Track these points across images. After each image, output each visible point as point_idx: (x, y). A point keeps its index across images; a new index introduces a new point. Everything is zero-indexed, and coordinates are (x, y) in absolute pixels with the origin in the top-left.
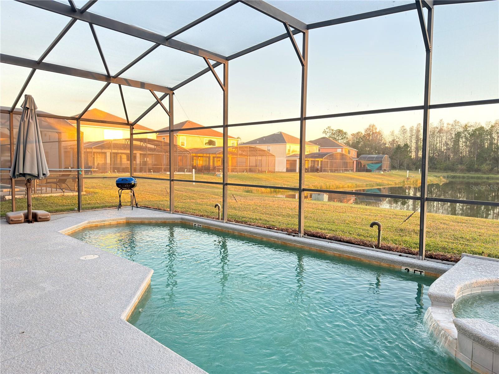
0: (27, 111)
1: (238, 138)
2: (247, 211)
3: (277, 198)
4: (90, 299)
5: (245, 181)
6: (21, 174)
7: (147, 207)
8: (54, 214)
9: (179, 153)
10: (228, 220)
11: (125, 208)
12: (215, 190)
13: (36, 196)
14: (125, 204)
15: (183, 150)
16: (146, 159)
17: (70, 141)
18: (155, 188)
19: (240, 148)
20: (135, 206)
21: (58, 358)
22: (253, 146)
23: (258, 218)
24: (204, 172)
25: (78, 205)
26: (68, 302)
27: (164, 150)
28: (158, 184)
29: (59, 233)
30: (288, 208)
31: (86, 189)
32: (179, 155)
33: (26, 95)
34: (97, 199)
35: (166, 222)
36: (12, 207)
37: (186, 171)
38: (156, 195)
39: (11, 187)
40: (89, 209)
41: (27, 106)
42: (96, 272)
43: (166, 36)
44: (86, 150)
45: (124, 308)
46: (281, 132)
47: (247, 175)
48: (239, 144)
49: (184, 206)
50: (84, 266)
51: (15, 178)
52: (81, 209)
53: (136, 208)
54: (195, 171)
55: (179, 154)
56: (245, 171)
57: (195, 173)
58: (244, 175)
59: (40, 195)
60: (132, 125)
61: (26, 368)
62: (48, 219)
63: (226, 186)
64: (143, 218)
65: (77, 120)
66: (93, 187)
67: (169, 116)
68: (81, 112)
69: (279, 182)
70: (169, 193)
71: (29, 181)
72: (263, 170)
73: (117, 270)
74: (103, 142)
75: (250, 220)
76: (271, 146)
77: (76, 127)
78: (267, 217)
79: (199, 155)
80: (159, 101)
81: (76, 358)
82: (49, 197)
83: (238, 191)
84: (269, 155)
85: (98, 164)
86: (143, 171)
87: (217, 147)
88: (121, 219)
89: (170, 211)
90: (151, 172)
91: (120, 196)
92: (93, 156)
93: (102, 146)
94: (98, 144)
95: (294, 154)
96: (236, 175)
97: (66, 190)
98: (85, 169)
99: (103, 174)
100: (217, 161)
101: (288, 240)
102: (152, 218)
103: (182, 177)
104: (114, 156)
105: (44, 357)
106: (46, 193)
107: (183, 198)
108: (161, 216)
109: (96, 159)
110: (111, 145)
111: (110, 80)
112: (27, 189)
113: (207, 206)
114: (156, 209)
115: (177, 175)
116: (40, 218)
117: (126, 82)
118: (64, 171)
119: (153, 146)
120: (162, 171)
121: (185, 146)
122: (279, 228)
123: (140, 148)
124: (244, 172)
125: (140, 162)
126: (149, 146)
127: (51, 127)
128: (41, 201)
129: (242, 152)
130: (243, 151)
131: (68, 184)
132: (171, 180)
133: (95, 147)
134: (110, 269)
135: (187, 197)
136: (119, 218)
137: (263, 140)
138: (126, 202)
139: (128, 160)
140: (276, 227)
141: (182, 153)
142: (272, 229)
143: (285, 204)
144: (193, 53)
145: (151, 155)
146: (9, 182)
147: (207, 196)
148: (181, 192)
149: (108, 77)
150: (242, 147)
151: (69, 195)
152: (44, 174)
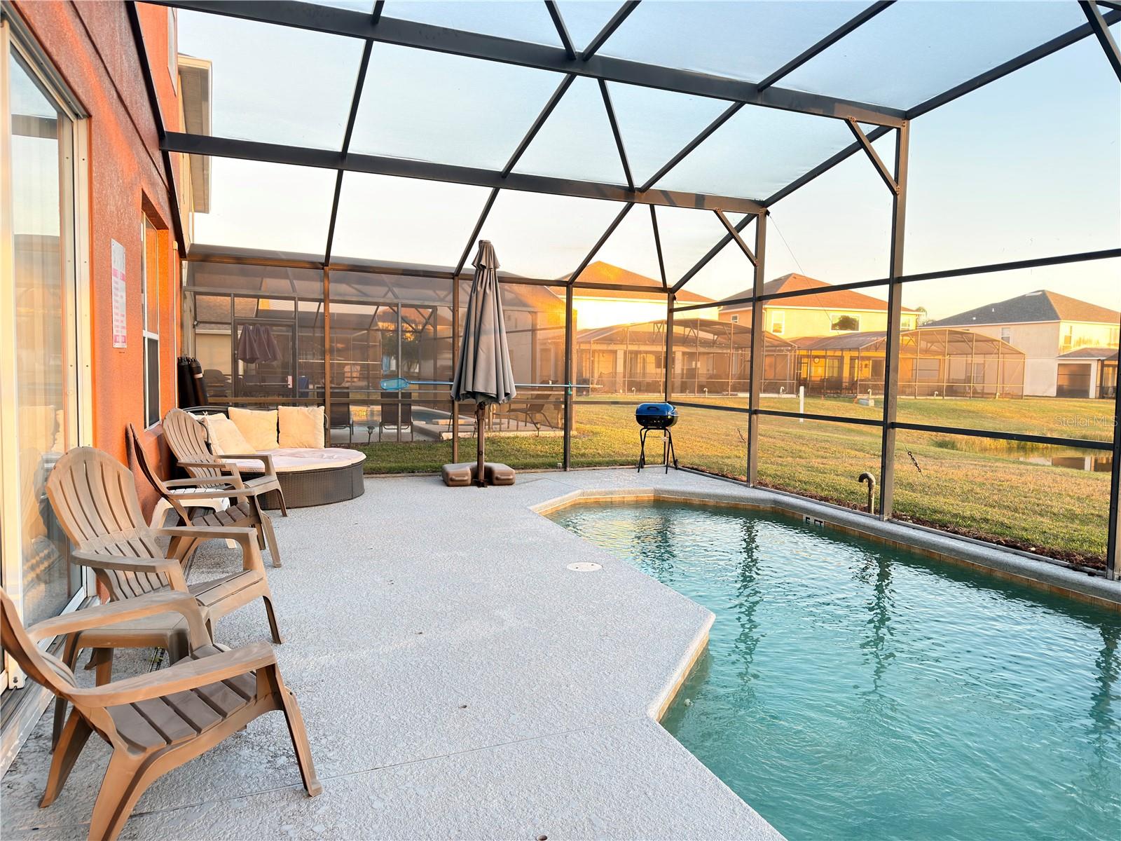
0: (482, 272)
1: (918, 310)
2: (945, 496)
3: (1031, 467)
4: (585, 659)
5: (934, 417)
6: (469, 392)
7: (696, 469)
8: (521, 471)
9: (768, 348)
10: (894, 516)
11: (652, 469)
12: (856, 438)
13: (491, 435)
14: (652, 459)
15: (776, 343)
16: (694, 363)
17: (553, 328)
18: (713, 428)
19: (923, 333)
20: (672, 464)
21: (525, 776)
22: (959, 328)
23: (978, 516)
24: (827, 393)
25: (563, 457)
26: (544, 658)
27: (734, 343)
28: (719, 418)
29: (530, 510)
30: (1070, 496)
31: (578, 425)
32: (767, 353)
33: (481, 242)
34: (597, 447)
35: (740, 506)
36: (453, 453)
37: (783, 391)
38: (715, 443)
39: (453, 417)
40: (583, 467)
41: (483, 263)
42: (597, 600)
43: (757, 82)
44: (580, 346)
45: (654, 691)
46: (1043, 291)
47: (941, 402)
48: (920, 323)
49: (779, 473)
50: (575, 585)
51: (459, 400)
52: (568, 464)
53: (674, 471)
54: (805, 392)
55: (767, 351)
56: (936, 392)
57: (806, 395)
58: (931, 402)
59: (498, 434)
60: (671, 292)
61: (469, 783)
62: (510, 481)
63: (891, 429)
64: (689, 493)
65: (567, 287)
66: (590, 422)
67: (754, 265)
68: (574, 269)
69: (1034, 422)
70: (747, 441)
71: (481, 406)
72: (985, 391)
73: (638, 603)
74: (610, 329)
75: (954, 520)
76: (1012, 327)
77: (565, 300)
78: (1004, 515)
79: (815, 353)
80: (734, 233)
81: (559, 784)
82: (513, 438)
83: (914, 442)
84: (1006, 351)
85: (600, 376)
86: (688, 391)
87: (862, 333)
88: (645, 492)
89: (748, 481)
90: (705, 392)
91: (643, 443)
92: (592, 359)
93: (610, 337)
94: (602, 334)
95: (1082, 349)
96: (912, 402)
97: (542, 427)
98: (577, 384)
99: (609, 395)
100: (861, 367)
101: (1073, 584)
102: (709, 496)
103: (772, 405)
104: (631, 359)
105: (499, 767)
106: (508, 429)
107: (775, 454)
108: (727, 492)
109: (596, 365)
110: (626, 336)
111: (633, 197)
112: (478, 421)
113: (837, 475)
114: (717, 475)
115: (766, 400)
116: (497, 479)
117: (664, 199)
118: (540, 389)
119: (710, 336)
120: (728, 391)
121: (783, 333)
122: (1044, 548)
123: (685, 341)
124: (932, 395)
125: (683, 370)
126: (702, 335)
127: (520, 303)
128: (499, 446)
129: (929, 345)
130: (932, 343)
131: (546, 414)
132: (753, 412)
133: (597, 340)
134: (625, 597)
135: (786, 450)
136: (641, 488)
137: (987, 315)
138: (653, 456)
139: (658, 366)
140: (1035, 547)
141: (774, 348)
142: (1022, 550)
143: (1057, 482)
144: (821, 113)
145: (706, 356)
146: (449, 406)
147: (835, 451)
148: (771, 440)
149: (630, 191)
150: (931, 333)
151: (548, 436)
152: (506, 394)
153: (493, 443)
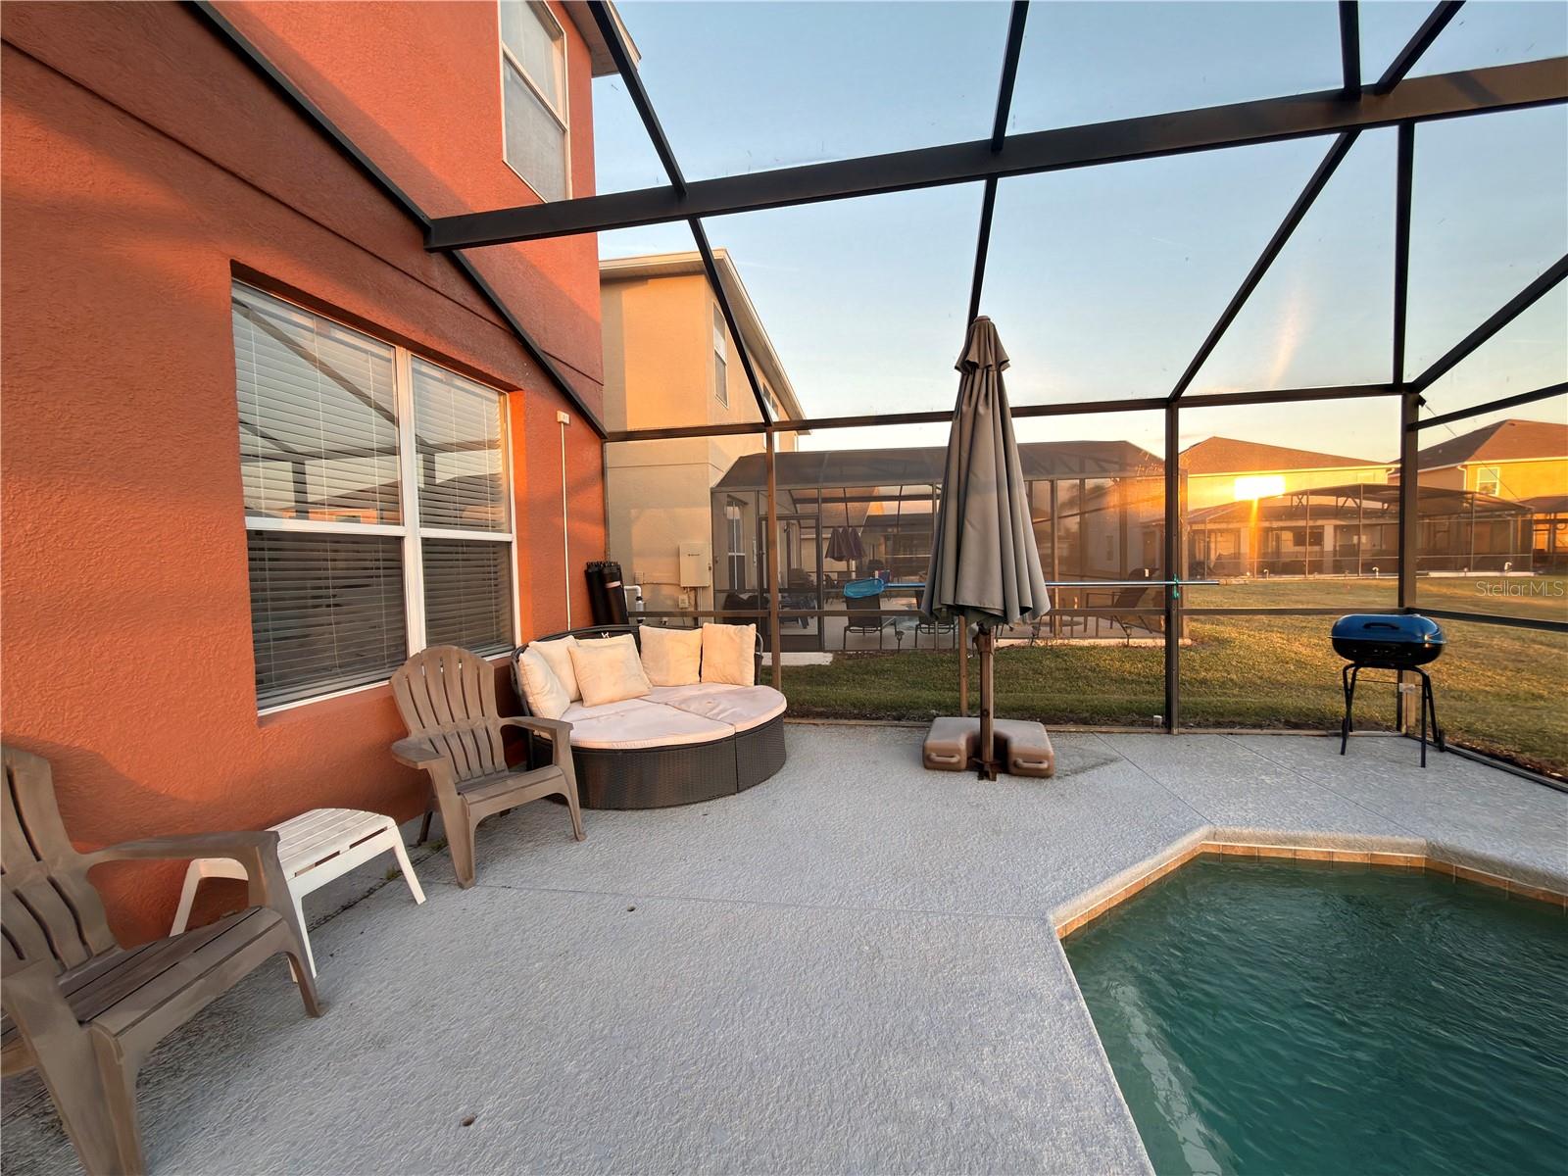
6: (949, 606)
9: (1478, 514)
16: (1356, 538)
37: (1507, 567)
44: (1194, 526)
53: (1439, 756)
55: (1476, 517)
65: (1166, 408)
79: (1560, 516)
82: (1088, 648)
85: (1219, 558)
91: (1349, 692)
92: (1207, 540)
93: (1229, 514)
97: (1134, 630)
109: (1213, 546)
111: (1356, 115)
116: (1017, 761)
119: (1378, 505)
123: (1336, 512)
125: (1335, 546)
126: (1368, 504)
128: (1065, 661)
133: (1213, 519)
139: (1296, 544)
145: (1373, 528)
149: (1347, 100)
151: (1143, 646)
152: (1025, 609)
153: (1058, 657)
